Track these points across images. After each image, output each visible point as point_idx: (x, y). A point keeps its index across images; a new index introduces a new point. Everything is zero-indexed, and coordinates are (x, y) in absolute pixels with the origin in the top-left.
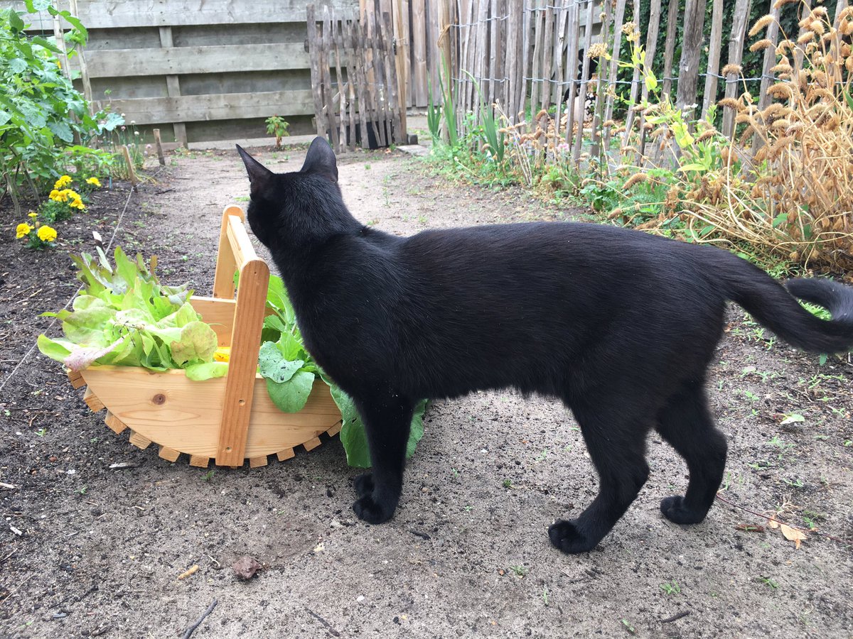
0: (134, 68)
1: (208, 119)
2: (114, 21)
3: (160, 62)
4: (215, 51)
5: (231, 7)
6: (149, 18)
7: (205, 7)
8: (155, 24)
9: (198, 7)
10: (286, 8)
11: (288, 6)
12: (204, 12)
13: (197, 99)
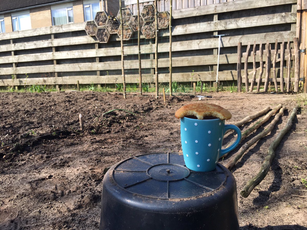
0: (203, 62)
1: (226, 80)
2: (199, 47)
3: (212, 60)
4: (232, 56)
5: (240, 40)
6: (210, 46)
7: (231, 40)
8: (212, 47)
9: (228, 41)
10: (263, 39)
11: (263, 38)
12: (230, 42)
13: (223, 73)
